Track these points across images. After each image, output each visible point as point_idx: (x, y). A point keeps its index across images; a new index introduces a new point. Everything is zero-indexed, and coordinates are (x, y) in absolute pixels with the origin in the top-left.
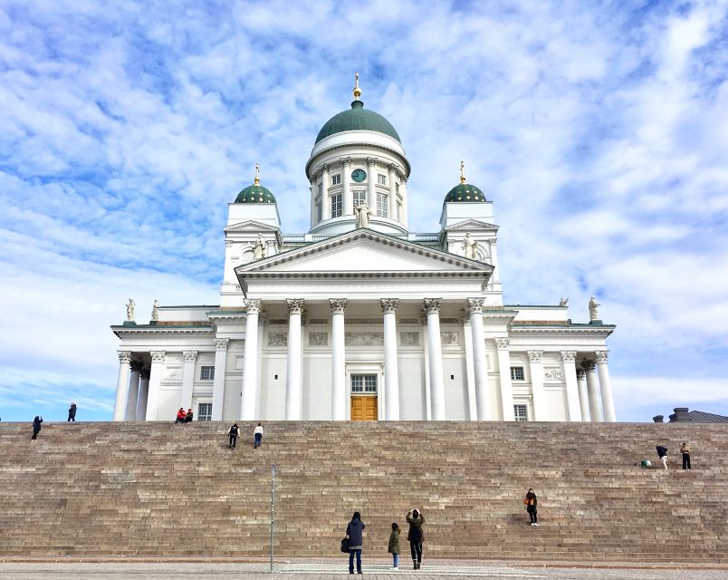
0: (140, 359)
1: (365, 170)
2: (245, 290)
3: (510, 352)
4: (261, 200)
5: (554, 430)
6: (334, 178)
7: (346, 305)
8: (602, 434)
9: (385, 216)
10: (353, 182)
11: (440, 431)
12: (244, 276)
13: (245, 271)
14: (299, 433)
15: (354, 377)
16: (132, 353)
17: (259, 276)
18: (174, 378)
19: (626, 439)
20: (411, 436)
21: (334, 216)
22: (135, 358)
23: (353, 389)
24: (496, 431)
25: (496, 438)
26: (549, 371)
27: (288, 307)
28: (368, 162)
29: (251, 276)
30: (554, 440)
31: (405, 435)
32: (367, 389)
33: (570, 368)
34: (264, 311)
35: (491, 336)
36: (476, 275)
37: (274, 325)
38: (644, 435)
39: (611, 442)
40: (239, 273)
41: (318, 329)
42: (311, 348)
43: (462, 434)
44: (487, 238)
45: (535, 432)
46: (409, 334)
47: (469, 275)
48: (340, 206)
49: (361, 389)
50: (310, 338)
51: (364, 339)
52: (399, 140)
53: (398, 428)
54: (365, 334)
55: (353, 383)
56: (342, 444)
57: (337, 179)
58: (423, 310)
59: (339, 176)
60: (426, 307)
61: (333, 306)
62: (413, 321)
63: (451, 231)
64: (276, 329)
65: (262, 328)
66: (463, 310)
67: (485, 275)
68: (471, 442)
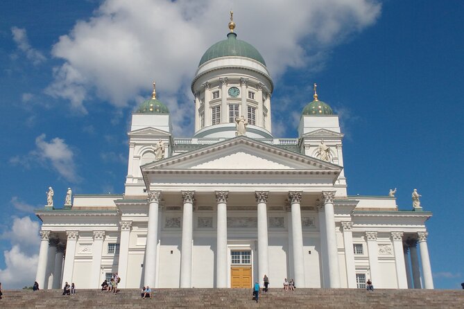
0: (57, 236)
1: (239, 88)
2: (147, 184)
3: (353, 233)
4: (158, 110)
5: (392, 296)
6: (214, 93)
7: (228, 196)
8: (428, 299)
9: (254, 124)
10: (229, 97)
11: (306, 296)
12: (148, 172)
13: (149, 169)
14: (197, 298)
15: (233, 253)
16: (51, 232)
17: (159, 172)
18: (85, 252)
19: (446, 302)
20: (284, 300)
21: (214, 123)
22: (53, 236)
23: (233, 262)
24: (348, 296)
25: (349, 301)
26: (383, 248)
27: (182, 197)
28: (241, 81)
29: (153, 172)
30: (393, 303)
31: (279, 299)
32: (243, 262)
33: (399, 245)
34: (162, 200)
35: (339, 220)
36: (329, 173)
37: (171, 211)
38: (459, 299)
39: (435, 305)
40: (144, 170)
41: (205, 214)
42: (199, 229)
43: (322, 299)
44: (335, 144)
45: (378, 297)
46: (276, 218)
47: (323, 173)
48: (219, 115)
49: (239, 262)
50: (199, 221)
51: (240, 222)
52: (264, 64)
53: (273, 293)
54: (242, 218)
55: (233, 257)
56: (231, 306)
57: (216, 94)
58: (287, 200)
59: (218, 92)
60: (291, 198)
61: (217, 196)
62: (279, 209)
63: (307, 138)
64: (171, 214)
65: (161, 213)
66: (318, 200)
67: (335, 173)
68: (330, 305)
